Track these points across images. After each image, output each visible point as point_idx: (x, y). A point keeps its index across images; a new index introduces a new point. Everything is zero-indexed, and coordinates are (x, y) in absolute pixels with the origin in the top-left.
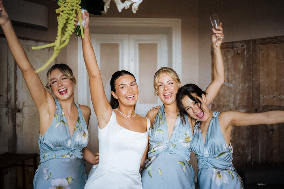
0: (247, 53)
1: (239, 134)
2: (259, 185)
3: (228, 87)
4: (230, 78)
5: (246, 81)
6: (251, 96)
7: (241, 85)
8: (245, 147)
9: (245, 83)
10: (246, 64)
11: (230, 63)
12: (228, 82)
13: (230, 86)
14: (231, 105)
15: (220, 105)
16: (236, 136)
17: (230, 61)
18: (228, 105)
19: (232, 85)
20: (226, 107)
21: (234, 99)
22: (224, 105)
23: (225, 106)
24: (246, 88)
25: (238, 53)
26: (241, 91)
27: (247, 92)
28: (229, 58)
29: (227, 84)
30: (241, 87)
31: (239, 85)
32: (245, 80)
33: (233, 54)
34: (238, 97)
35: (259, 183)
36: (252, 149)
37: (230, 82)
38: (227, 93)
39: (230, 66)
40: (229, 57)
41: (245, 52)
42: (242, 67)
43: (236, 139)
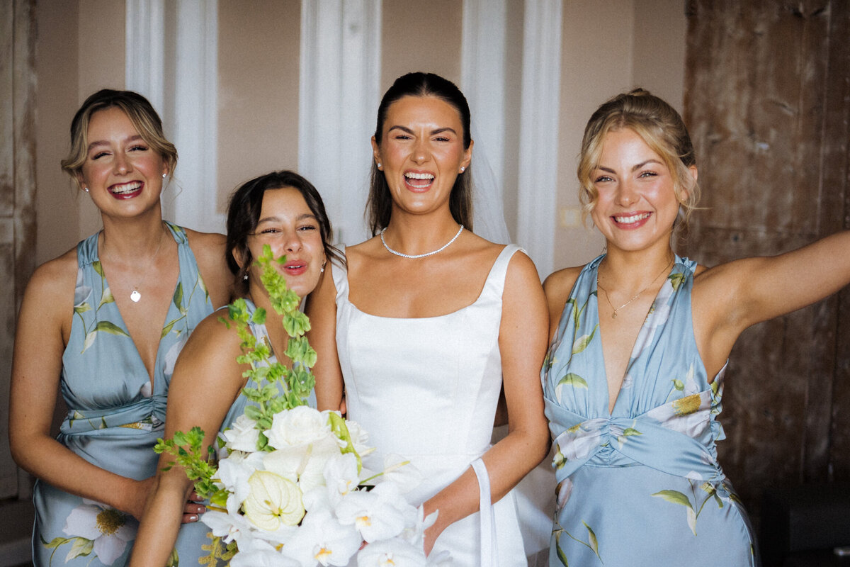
0: (832, 13)
1: (784, 350)
2: (841, 553)
3: (751, 156)
4: (761, 117)
5: (823, 133)
6: (842, 195)
7: (802, 147)
8: (806, 403)
9: (818, 141)
10: (826, 63)
11: (761, 54)
12: (752, 131)
13: (757, 151)
14: (756, 231)
15: (713, 229)
16: (773, 357)
17: (762, 42)
18: (745, 231)
19: (765, 146)
20: (736, 239)
21: (773, 204)
22: (729, 230)
23: (732, 235)
24: (821, 160)
25: (797, 15)
26: (802, 174)
27: (824, 181)
28: (761, 34)
29: (747, 144)
30: (800, 157)
31: (795, 149)
32: (819, 128)
33: (776, 17)
34: (789, 198)
35: (842, 546)
36: (835, 413)
37: (757, 136)
38: (744, 180)
39: (760, 68)
40: (760, 28)
41: (828, 12)
42: (809, 73)
43: (772, 368)
